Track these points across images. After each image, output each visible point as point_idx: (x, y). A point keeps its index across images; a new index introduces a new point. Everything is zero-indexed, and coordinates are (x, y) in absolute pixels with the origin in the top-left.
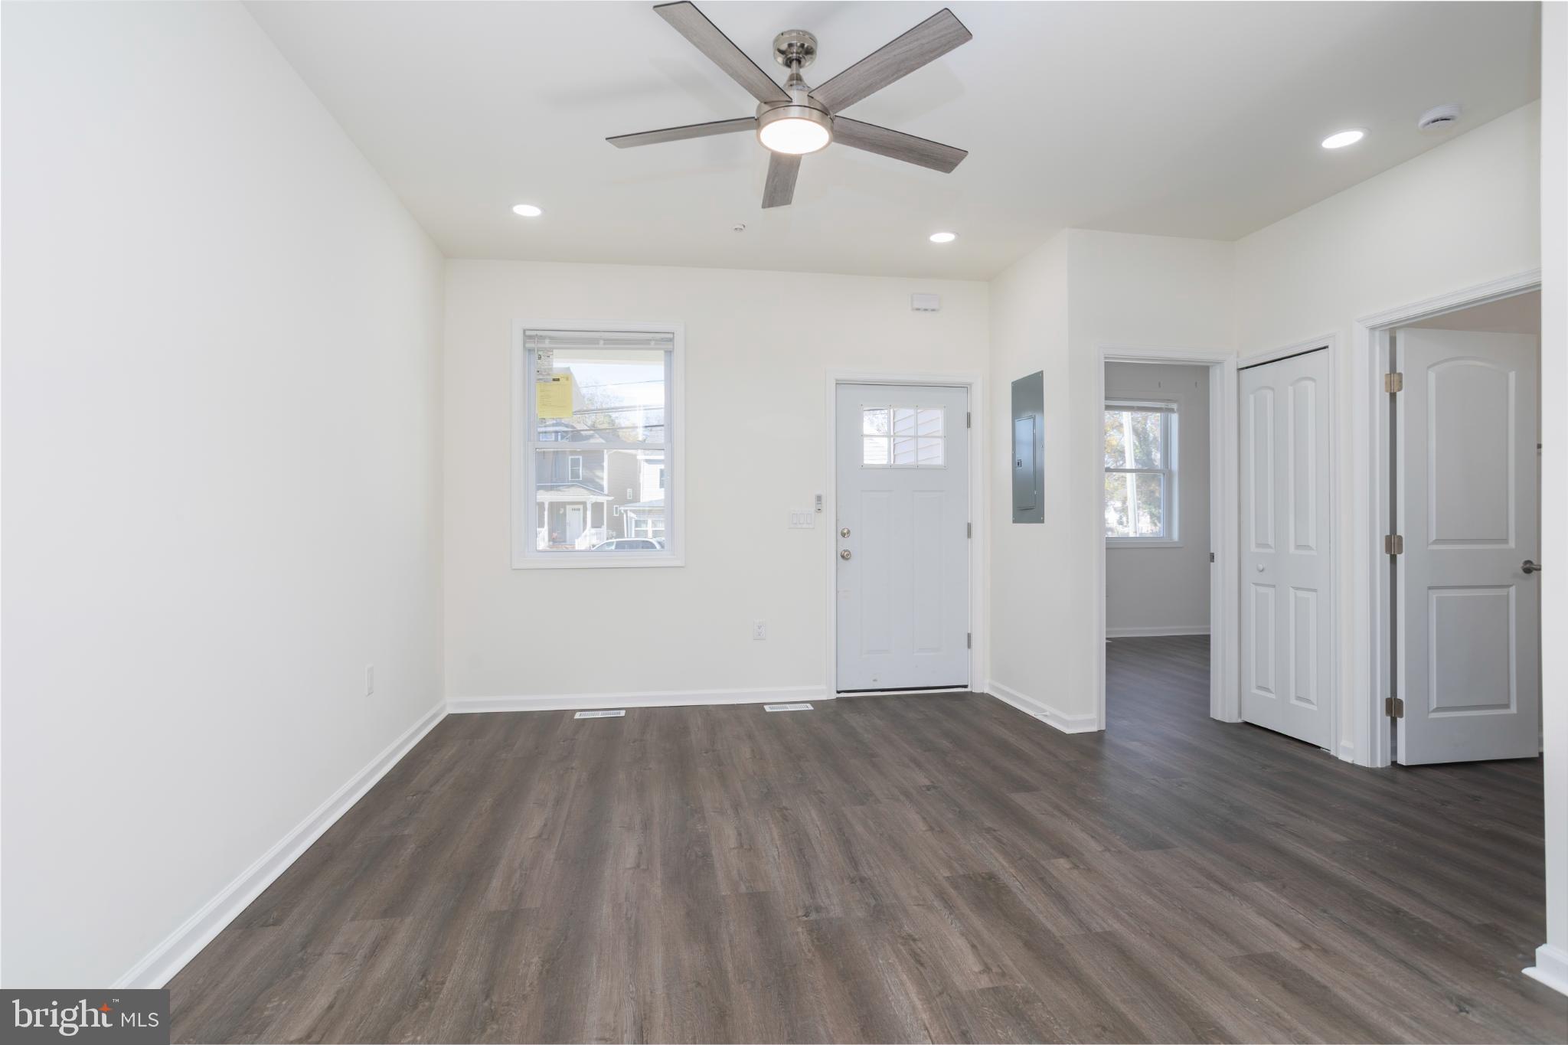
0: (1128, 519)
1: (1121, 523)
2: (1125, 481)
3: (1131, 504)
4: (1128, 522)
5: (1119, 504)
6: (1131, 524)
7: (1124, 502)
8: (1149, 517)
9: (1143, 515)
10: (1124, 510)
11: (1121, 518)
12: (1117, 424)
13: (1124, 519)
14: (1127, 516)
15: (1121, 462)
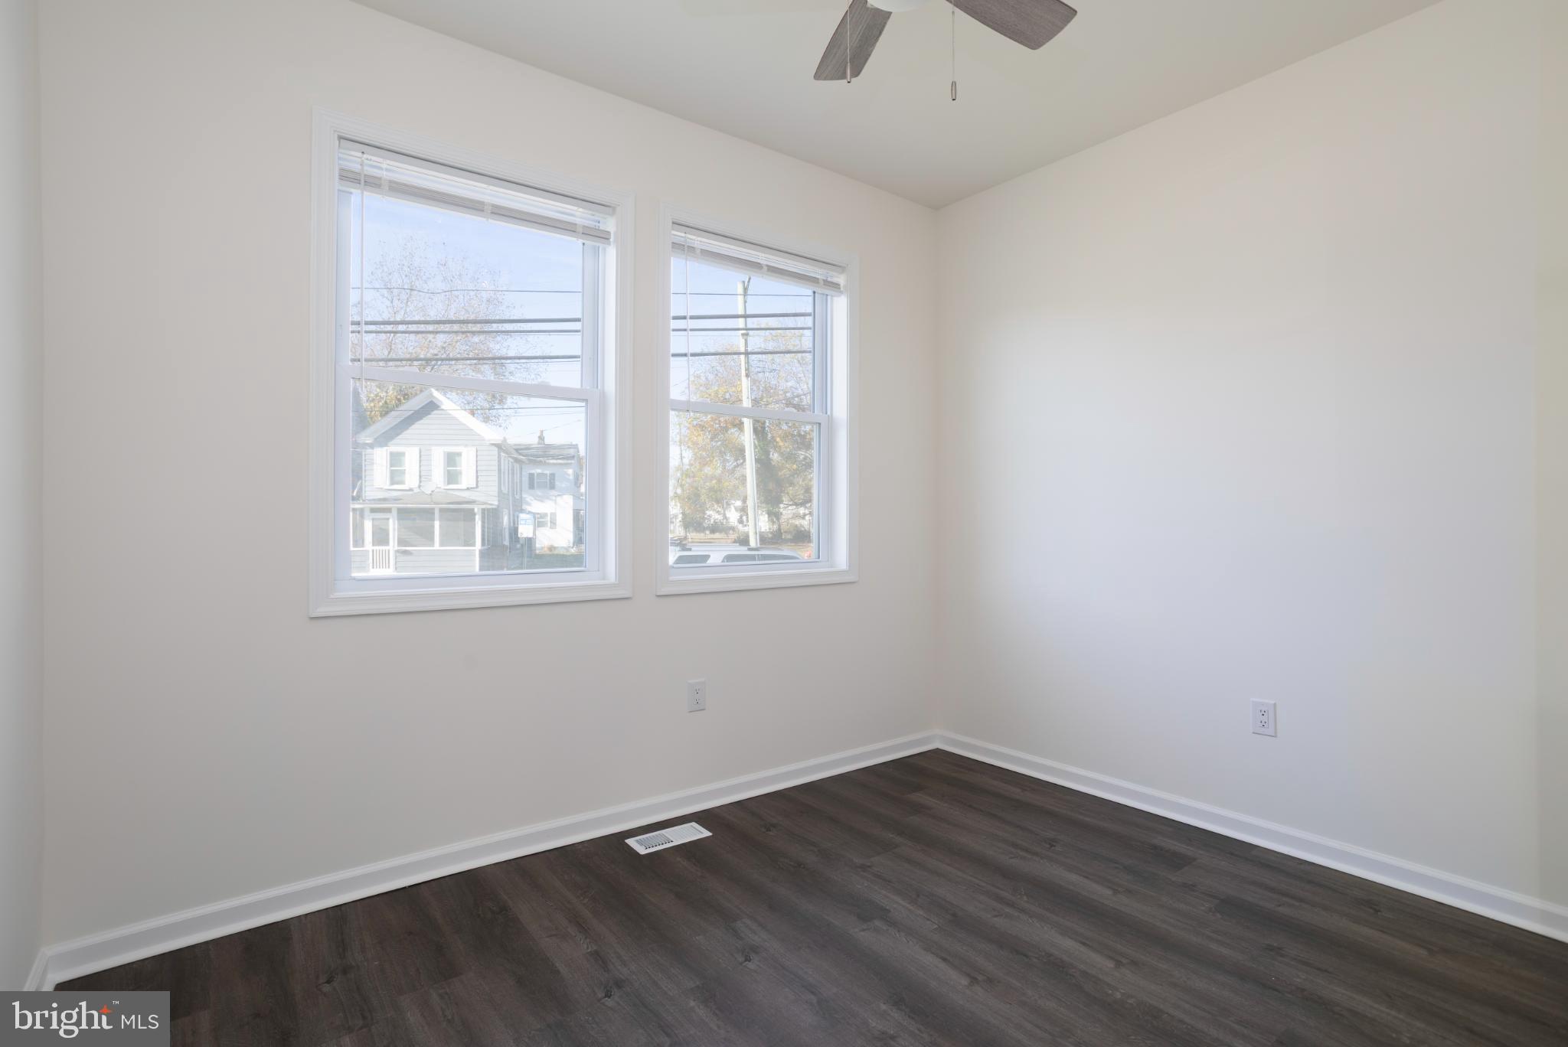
0: (747, 518)
1: (741, 521)
2: (746, 480)
3: (750, 503)
4: (748, 521)
5: (739, 503)
6: (751, 523)
7: (744, 500)
8: (767, 516)
9: (762, 514)
10: (743, 510)
11: (741, 517)
12: (737, 422)
13: (744, 518)
14: (747, 514)
15: (741, 461)
